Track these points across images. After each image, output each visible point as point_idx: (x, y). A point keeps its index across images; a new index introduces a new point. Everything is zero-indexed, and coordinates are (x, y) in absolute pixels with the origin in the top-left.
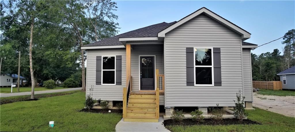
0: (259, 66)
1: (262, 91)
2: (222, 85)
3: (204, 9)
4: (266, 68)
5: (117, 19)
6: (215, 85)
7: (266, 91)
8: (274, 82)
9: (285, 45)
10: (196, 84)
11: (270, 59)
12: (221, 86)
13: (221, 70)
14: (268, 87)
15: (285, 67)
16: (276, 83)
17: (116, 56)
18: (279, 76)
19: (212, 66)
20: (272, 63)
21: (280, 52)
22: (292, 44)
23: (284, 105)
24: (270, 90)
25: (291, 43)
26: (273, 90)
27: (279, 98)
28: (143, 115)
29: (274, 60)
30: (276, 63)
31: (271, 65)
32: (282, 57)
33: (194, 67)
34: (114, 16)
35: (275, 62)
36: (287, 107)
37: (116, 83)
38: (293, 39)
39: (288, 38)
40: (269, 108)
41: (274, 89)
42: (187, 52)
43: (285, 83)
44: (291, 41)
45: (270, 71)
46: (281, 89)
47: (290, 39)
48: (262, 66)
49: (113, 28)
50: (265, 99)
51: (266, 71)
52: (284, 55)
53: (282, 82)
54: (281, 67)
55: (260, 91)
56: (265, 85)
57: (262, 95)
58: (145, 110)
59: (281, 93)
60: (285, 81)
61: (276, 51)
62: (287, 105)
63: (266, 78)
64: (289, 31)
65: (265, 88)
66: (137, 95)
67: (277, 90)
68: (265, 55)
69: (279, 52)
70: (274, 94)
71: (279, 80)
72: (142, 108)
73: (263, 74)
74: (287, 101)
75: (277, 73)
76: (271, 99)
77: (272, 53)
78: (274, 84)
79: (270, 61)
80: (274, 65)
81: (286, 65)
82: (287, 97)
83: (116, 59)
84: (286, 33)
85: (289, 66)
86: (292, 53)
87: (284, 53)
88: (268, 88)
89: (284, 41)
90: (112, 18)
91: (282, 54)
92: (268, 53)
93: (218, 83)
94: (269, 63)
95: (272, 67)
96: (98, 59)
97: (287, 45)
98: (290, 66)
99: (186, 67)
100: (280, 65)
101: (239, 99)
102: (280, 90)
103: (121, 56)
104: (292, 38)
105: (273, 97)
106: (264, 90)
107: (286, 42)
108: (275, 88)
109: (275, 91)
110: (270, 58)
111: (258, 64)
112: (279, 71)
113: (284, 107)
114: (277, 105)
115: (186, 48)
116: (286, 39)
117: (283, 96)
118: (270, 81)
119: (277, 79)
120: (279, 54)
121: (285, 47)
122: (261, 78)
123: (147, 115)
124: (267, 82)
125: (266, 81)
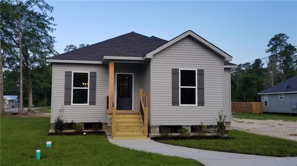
0: (236, 82)
1: (239, 114)
2: (205, 105)
3: (190, 31)
4: (244, 85)
5: (51, 11)
6: (198, 105)
7: (244, 114)
8: (254, 103)
9: (270, 54)
10: (181, 104)
11: (249, 74)
12: (203, 105)
13: (205, 91)
14: (246, 109)
15: (268, 84)
16: (256, 105)
17: (90, 72)
18: (259, 96)
19: (196, 87)
20: (252, 79)
21: (264, 64)
22: (279, 53)
23: (262, 128)
24: (248, 113)
25: (277, 52)
26: (251, 113)
27: (257, 122)
28: (130, 133)
29: (255, 74)
30: (257, 79)
31: (251, 81)
32: (265, 70)
33: (179, 88)
34: (48, 7)
35: (256, 77)
36: (264, 129)
37: (89, 102)
38: (280, 46)
39: (274, 45)
40: (247, 130)
41: (253, 113)
42: (172, 73)
43: (266, 104)
44: (278, 49)
45: (249, 89)
46: (262, 112)
47: (276, 46)
48: (239, 82)
49: (45, 23)
50: (242, 122)
51: (244, 89)
52: (268, 67)
53: (263, 103)
54: (263, 83)
55: (236, 114)
56: (243, 107)
57: (239, 119)
58: (131, 128)
59: (261, 116)
60: (266, 102)
61: (258, 62)
62: (265, 128)
63: (244, 99)
64: (275, 35)
65: (243, 111)
66: (119, 115)
67: (256, 114)
68: (243, 67)
69: (262, 63)
70: (253, 118)
71: (260, 101)
72: (128, 127)
73: (240, 93)
74: (265, 124)
75: (258, 92)
76: (249, 123)
77: (253, 65)
78: (253, 105)
79: (250, 76)
80: (255, 82)
81: (269, 81)
82: (267, 120)
83: (90, 76)
84: (272, 39)
85: (273, 83)
86: (278, 66)
87: (268, 65)
88: (246, 111)
89: (269, 49)
90: (44, 8)
91: (265, 66)
92: (247, 64)
93: (201, 103)
94: (248, 78)
95: (252, 84)
96: (68, 74)
97: (272, 54)
98: (275, 82)
99: (171, 88)
100: (262, 82)
101: (220, 118)
102: (260, 113)
103: (95, 73)
104: (279, 44)
105: (251, 121)
106: (241, 113)
107: (271, 50)
108: (254, 111)
109: (254, 115)
110: (249, 71)
111: (234, 80)
112: (260, 89)
113: (262, 129)
114: (255, 128)
115: (171, 69)
116: (271, 46)
117: (263, 120)
118: (249, 102)
119: (257, 100)
120: (262, 66)
121: (270, 57)
122: (238, 98)
123: (135, 133)
124: (245, 103)
125: (243, 101)
